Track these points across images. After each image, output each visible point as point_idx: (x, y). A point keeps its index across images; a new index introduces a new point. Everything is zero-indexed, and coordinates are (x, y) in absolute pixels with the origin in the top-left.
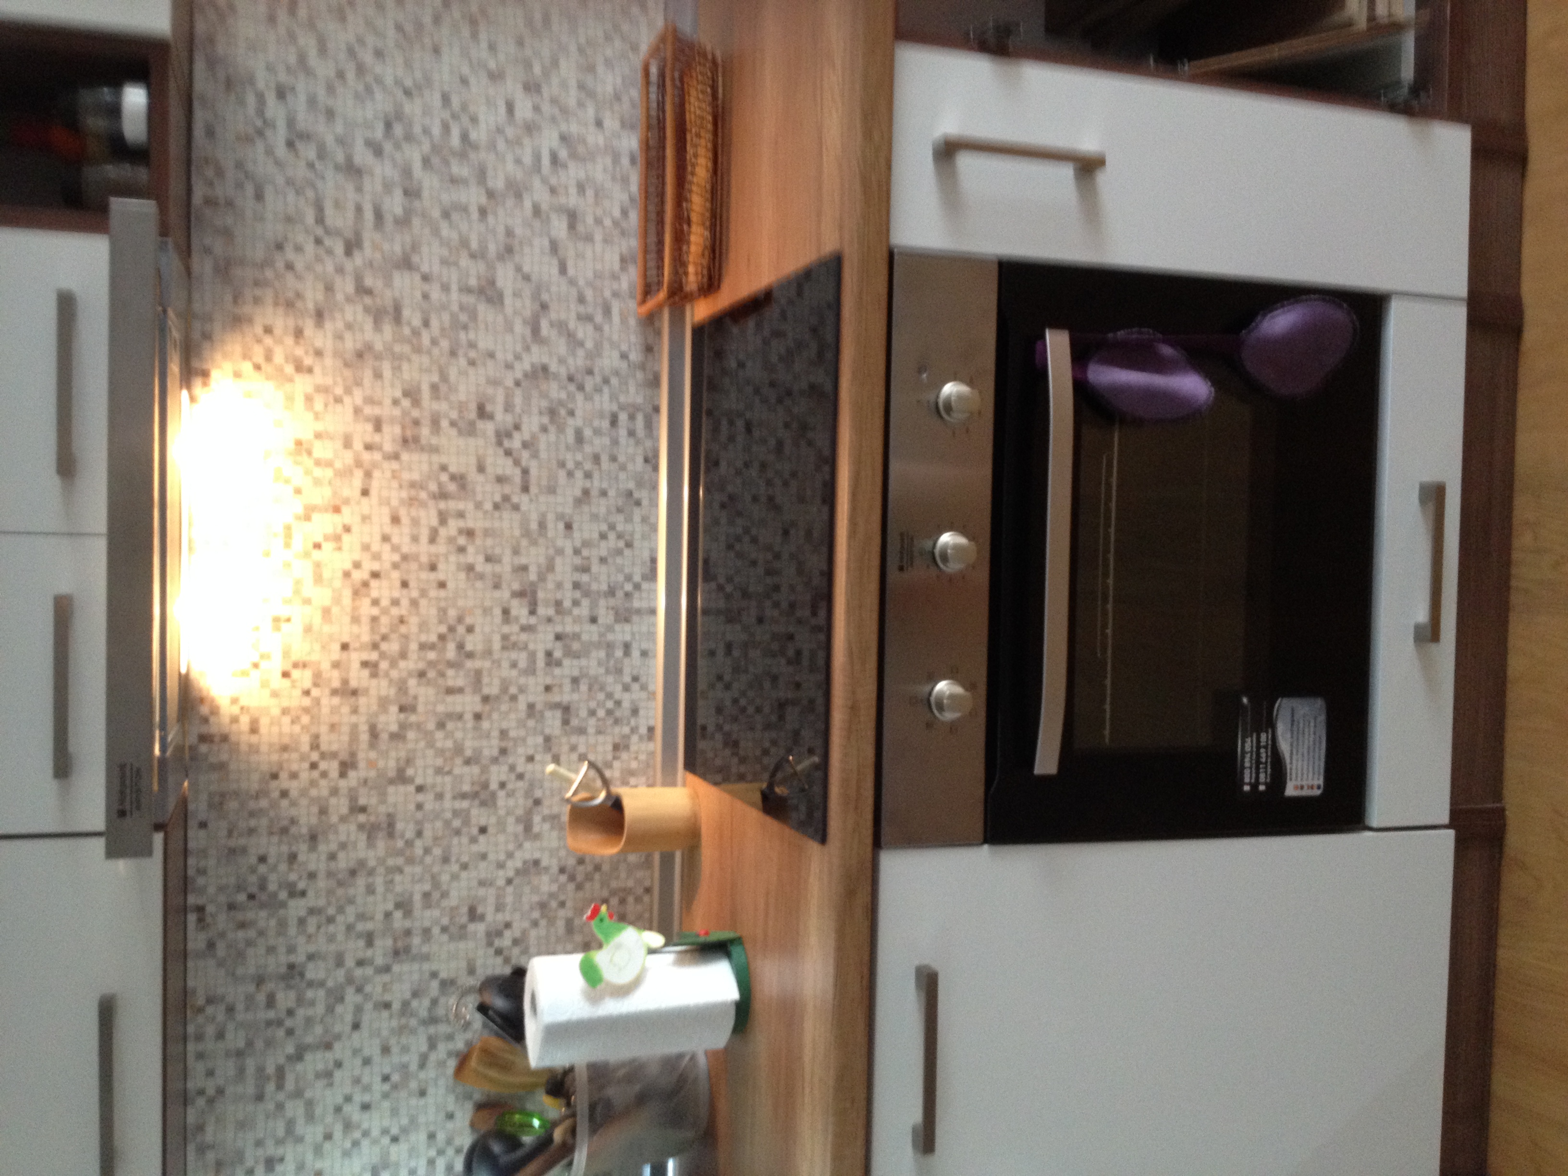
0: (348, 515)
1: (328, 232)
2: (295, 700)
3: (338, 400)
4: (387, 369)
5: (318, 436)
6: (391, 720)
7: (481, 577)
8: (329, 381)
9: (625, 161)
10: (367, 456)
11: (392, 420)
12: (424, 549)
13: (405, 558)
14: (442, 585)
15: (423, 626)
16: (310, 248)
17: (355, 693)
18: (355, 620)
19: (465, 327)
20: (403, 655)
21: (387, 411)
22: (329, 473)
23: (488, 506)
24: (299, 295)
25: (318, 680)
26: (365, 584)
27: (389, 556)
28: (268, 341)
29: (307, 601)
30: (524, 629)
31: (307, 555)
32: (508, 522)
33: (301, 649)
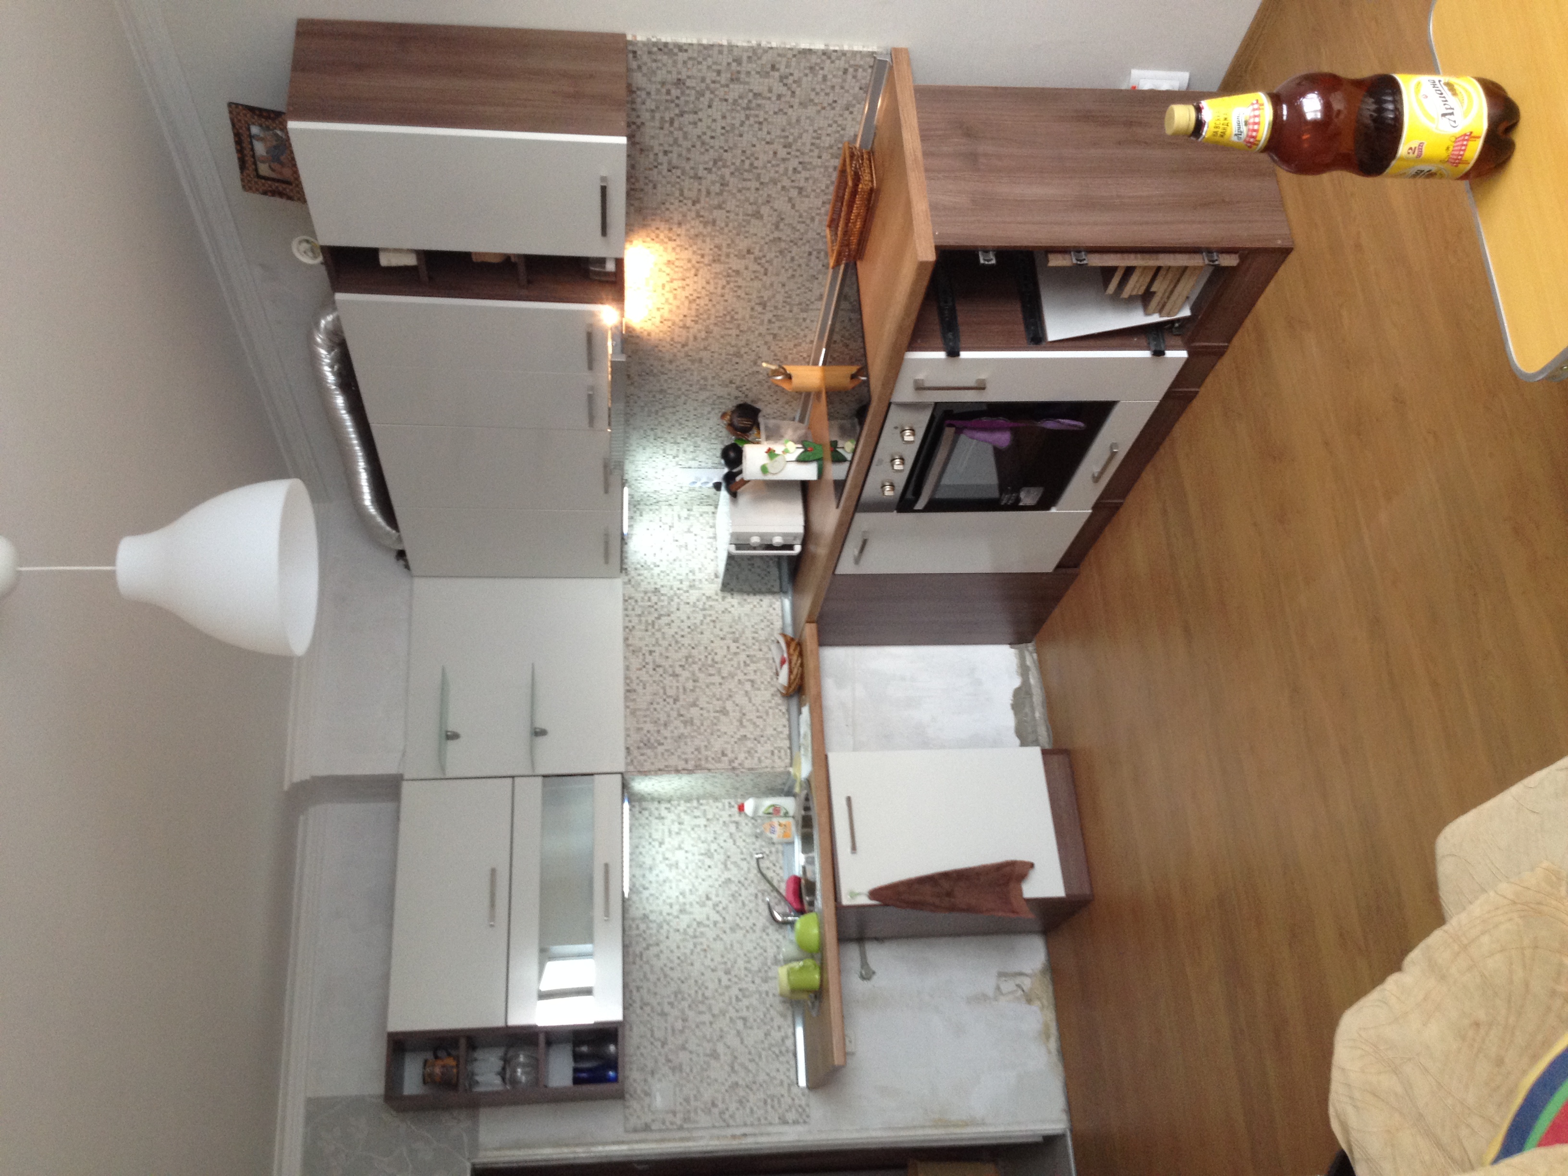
0: (688, 281)
1: (685, 198)
2: (665, 328)
3: (686, 249)
4: (708, 240)
5: (677, 259)
6: (703, 335)
7: (743, 299)
8: (682, 243)
9: (831, 170)
10: (697, 265)
11: (709, 255)
12: (719, 291)
13: (711, 293)
14: (726, 301)
15: (717, 311)
16: (677, 203)
17: (688, 328)
18: (690, 309)
19: (744, 227)
20: (709, 318)
21: (707, 251)
22: (681, 270)
23: (749, 279)
24: (671, 218)
25: (674, 324)
26: (694, 300)
27: (704, 292)
28: (657, 232)
29: (671, 304)
30: (760, 313)
31: (671, 292)
32: (757, 284)
33: (667, 315)
